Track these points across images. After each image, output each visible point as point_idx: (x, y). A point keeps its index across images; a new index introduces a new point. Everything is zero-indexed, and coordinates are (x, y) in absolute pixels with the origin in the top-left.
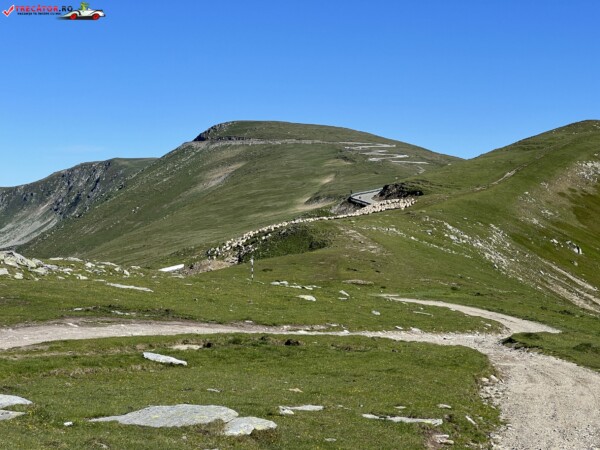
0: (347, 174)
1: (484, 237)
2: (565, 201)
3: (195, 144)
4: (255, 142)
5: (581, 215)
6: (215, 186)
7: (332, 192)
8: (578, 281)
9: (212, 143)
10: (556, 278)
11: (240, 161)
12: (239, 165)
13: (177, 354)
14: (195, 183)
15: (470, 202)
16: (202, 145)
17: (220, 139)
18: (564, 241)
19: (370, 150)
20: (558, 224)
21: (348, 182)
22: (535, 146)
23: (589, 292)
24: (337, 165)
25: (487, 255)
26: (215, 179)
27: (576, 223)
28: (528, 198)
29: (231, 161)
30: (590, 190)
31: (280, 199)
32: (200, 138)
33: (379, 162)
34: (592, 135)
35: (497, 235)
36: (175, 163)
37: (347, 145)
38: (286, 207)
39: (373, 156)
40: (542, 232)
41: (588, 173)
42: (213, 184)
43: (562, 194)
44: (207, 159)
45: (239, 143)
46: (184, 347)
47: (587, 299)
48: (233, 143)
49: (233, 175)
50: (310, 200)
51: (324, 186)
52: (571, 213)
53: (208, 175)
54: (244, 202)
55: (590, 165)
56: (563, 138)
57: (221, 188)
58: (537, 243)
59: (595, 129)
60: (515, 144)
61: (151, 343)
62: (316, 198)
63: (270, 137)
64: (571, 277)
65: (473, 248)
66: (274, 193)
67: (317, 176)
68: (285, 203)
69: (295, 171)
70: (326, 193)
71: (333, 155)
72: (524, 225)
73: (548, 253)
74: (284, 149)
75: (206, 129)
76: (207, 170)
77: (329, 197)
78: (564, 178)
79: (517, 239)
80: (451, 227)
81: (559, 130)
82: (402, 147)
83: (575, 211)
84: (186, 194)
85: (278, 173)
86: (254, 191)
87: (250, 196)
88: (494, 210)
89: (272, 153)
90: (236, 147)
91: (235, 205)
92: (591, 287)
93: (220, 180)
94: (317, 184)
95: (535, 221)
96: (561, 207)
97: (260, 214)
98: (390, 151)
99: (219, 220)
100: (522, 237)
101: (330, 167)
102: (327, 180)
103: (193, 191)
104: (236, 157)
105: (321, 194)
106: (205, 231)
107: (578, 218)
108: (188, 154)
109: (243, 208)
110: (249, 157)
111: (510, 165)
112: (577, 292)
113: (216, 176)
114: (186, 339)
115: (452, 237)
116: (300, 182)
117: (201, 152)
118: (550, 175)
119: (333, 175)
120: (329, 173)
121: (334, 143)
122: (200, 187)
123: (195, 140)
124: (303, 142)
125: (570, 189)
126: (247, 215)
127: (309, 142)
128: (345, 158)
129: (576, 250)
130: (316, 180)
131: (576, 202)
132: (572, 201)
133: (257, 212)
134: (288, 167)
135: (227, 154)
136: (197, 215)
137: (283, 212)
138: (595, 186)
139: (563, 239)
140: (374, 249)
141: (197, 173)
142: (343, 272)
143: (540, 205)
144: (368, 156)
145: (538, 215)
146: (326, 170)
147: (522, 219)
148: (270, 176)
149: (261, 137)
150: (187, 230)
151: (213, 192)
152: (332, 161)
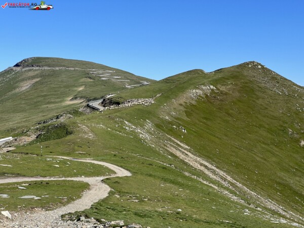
0: (91, 86)
1: (142, 126)
2: (182, 108)
3: (14, 68)
4: (46, 68)
5: (188, 114)
6: (24, 90)
7: (84, 95)
8: (182, 145)
9: (23, 68)
10: (172, 144)
11: (38, 77)
12: (38, 80)
13: (24, 186)
14: (15, 88)
15: (139, 110)
16: (18, 69)
17: (28, 66)
18: (179, 127)
19: (102, 74)
20: (177, 119)
21: (91, 90)
22: (172, 81)
23: (185, 149)
24: (86, 81)
25: (141, 135)
26: (25, 86)
27: (185, 118)
28: (165, 107)
29: (33, 77)
30: (194, 103)
31: (58, 98)
32: (17, 65)
33: (106, 80)
34: (197, 77)
35: (149, 125)
36: (4, 78)
37: (91, 71)
38: (61, 102)
39: (103, 77)
40: (170, 123)
41: (193, 95)
42: (24, 89)
43: (181, 105)
44: (21, 75)
45: (37, 68)
46: (25, 185)
47: (183, 153)
48: (34, 68)
49: (34, 85)
50: (72, 98)
51: (79, 92)
52: (184, 113)
53: (22, 84)
54: (40, 99)
55: (194, 91)
56: (184, 78)
57: (28, 91)
58: (166, 128)
59: (199, 73)
60: (163, 80)
61: (18, 183)
62: (75, 98)
63: (54, 66)
64: (179, 143)
65: (135, 132)
66: (55, 95)
67: (76, 86)
68: (60, 100)
69: (65, 84)
70: (80, 95)
71: (84, 76)
72: (162, 120)
73: (171, 132)
74: (60, 72)
75: (20, 61)
76: (20, 81)
77: (81, 97)
78: (183, 97)
79: (158, 126)
80: (127, 123)
81: (183, 73)
82: (119, 72)
83: (186, 112)
84: (10, 93)
85: (56, 84)
86: (45, 93)
87: (43, 96)
88: (149, 113)
89: (54, 74)
90: (36, 70)
91: (35, 100)
92: (187, 147)
93: (27, 87)
94: (76, 90)
95: (167, 118)
96: (179, 111)
97: (47, 105)
98: (112, 75)
99: (27, 108)
100: (160, 125)
101: (83, 82)
102: (81, 89)
103: (13, 92)
104: (36, 76)
105: (78, 96)
106: (19, 114)
107: (187, 116)
108: (11, 73)
109: (39, 102)
110: (42, 75)
111: (160, 91)
112: (179, 150)
113: (25, 85)
114: (25, 182)
115: (127, 128)
116: (68, 90)
117: (18, 72)
118: (176, 96)
119: (84, 86)
120: (82, 85)
121: (85, 70)
122: (17, 90)
123: (15, 66)
124: (70, 69)
125: (185, 102)
126: (41, 105)
127: (72, 69)
128: (90, 78)
129: (184, 131)
130: (75, 89)
131: (186, 108)
132: (185, 108)
133: (46, 104)
134: (62, 81)
135: (31, 74)
136: (15, 105)
137: (59, 104)
138: (196, 101)
139: (179, 125)
140: (91, 136)
141: (16, 83)
142: (76, 148)
143: (170, 111)
144: (101, 77)
145: (169, 114)
146: (81, 84)
147: (161, 117)
148: (53, 86)
149: (49, 66)
150: (10, 113)
151: (24, 93)
152: (84, 79)
